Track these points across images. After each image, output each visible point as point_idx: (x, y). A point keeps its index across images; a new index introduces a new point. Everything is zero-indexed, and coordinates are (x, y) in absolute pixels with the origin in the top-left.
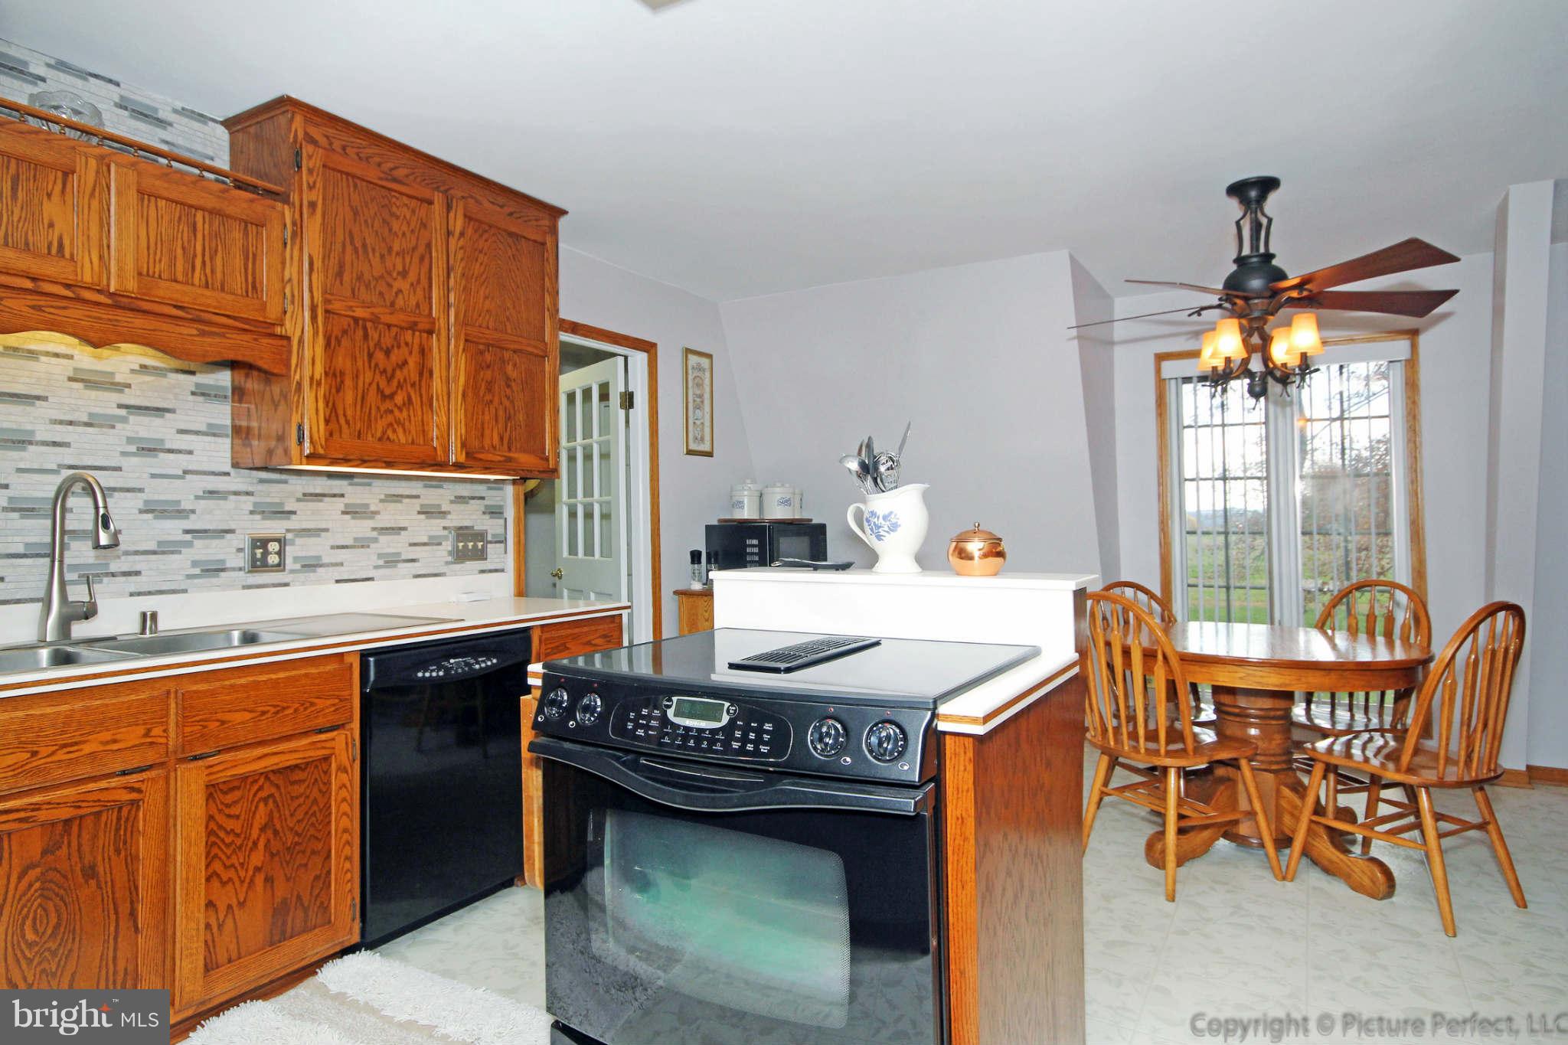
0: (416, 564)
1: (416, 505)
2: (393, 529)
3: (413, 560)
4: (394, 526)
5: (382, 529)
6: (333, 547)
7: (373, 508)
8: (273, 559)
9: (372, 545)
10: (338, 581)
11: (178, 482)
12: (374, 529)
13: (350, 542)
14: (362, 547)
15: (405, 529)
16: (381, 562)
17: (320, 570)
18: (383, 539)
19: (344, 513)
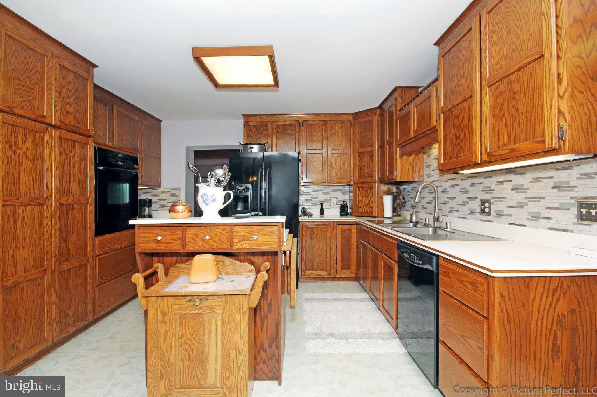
0: (551, 221)
1: (551, 183)
2: (536, 198)
3: (548, 218)
4: (536, 196)
5: (530, 198)
6: (508, 207)
7: (525, 186)
8: (487, 210)
9: (525, 207)
10: (510, 224)
11: (466, 181)
12: (526, 198)
13: (515, 205)
14: (521, 207)
15: (543, 198)
16: (529, 217)
17: (503, 217)
18: (531, 204)
19: (512, 190)
